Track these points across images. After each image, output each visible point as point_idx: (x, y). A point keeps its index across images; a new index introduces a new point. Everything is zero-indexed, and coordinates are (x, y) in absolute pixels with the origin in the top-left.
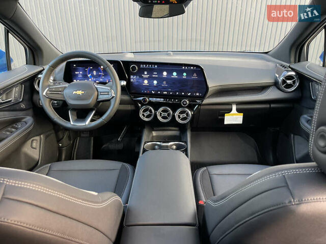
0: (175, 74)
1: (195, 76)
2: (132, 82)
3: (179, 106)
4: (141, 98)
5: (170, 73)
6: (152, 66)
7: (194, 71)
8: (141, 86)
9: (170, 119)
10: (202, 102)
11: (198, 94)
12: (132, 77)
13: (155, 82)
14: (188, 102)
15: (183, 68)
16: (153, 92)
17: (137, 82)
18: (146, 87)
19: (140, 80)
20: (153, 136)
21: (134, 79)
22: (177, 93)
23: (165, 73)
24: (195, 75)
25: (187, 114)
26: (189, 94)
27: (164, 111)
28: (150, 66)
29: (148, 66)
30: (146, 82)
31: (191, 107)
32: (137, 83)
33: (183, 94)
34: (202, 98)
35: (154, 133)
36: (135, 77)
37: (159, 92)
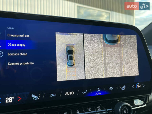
37: (53, 95)
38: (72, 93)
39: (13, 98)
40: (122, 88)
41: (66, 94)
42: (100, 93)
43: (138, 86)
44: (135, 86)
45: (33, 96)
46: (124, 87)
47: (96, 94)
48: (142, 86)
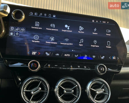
2: (11, 37)
3: (93, 75)
5: (75, 27)
6: (47, 16)
7: (106, 27)
9: (78, 98)
12: (12, 28)
14: (106, 68)
15: (93, 21)
16: (48, 54)
17: (21, 37)
19: (27, 35)
21: (14, 33)
22: (86, 56)
26: (103, 58)
27: (67, 85)
28: (45, 15)
29: (41, 14)
32: (19, 39)
33: (94, 57)
36: (17, 29)
37: (58, 55)
38: (69, 55)
39: (36, 52)
40: (102, 57)
41: (65, 55)
42: (86, 58)
43: (114, 58)
44: (111, 58)
45: (46, 53)
46: (104, 57)
47: (84, 58)
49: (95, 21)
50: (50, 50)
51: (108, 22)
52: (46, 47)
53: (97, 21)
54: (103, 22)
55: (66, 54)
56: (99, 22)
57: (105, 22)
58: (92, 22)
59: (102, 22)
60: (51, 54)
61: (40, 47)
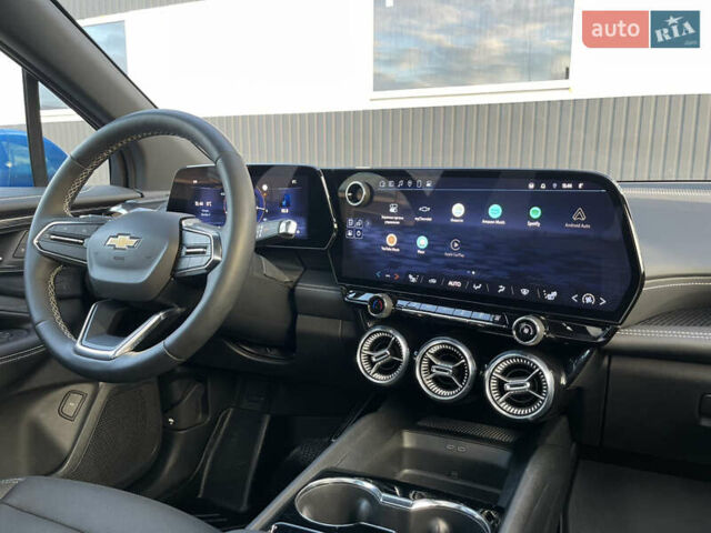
0: (495, 211)
1: (579, 221)
2: (349, 241)
4: (367, 297)
5: (477, 208)
6: (414, 185)
8: (374, 253)
9: (462, 389)
10: (609, 336)
11: (589, 299)
12: (350, 222)
13: (422, 242)
14: (540, 328)
15: (531, 186)
16: (413, 279)
17: (365, 239)
18: (393, 260)
19: (375, 235)
20: (401, 451)
21: (355, 230)
22: (502, 289)
23: (458, 210)
24: (580, 214)
25: (538, 383)
26: (551, 296)
27: (447, 355)
28: (410, 183)
29: (401, 183)
30: (392, 240)
31: (556, 352)
32: (362, 245)
33: (525, 292)
34: (613, 317)
35: (408, 440)
36: (358, 224)
37: (433, 281)
38: (458, 284)
40: (549, 295)
41: (450, 283)
43: (588, 300)
44: (579, 298)
45: (410, 276)
46: (554, 294)
48: (598, 301)
49: (538, 186)
50: (420, 270)
51: (580, 185)
52: (413, 262)
53: (543, 186)
54: (564, 186)
55: (453, 280)
56: (549, 186)
57: (570, 186)
58: (527, 188)
59: (560, 187)
60: (420, 278)
61: (397, 263)
